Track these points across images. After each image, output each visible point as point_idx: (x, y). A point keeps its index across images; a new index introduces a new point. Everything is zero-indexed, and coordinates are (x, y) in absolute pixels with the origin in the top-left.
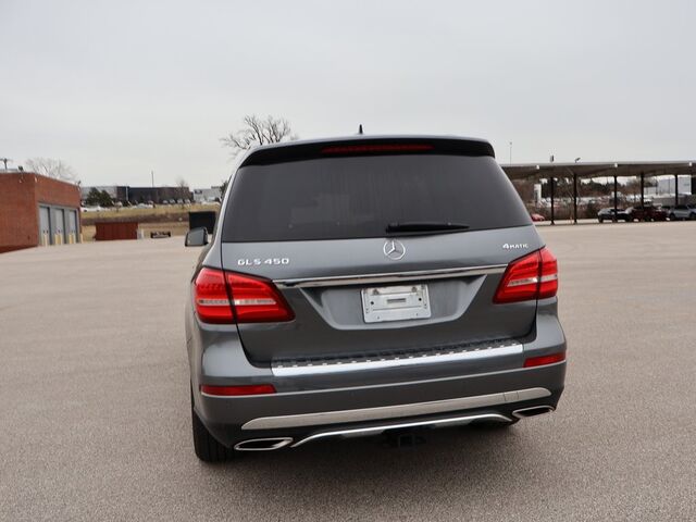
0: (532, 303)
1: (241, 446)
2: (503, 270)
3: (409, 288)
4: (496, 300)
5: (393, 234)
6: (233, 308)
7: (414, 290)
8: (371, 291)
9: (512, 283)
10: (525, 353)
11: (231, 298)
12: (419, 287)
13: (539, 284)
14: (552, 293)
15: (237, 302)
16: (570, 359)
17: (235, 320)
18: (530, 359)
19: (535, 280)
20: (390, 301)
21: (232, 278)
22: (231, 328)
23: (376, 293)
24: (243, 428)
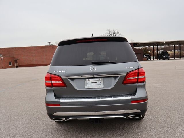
0: (136, 84)
3: (98, 79)
4: (123, 83)
5: (94, 64)
6: (52, 83)
7: (99, 80)
8: (87, 80)
9: (128, 79)
10: (131, 99)
11: (51, 81)
12: (101, 79)
13: (138, 79)
15: (53, 82)
17: (52, 86)
18: (133, 101)
19: (136, 78)
20: (92, 83)
21: (52, 76)
22: (52, 88)
23: (89, 80)
24: (53, 115)
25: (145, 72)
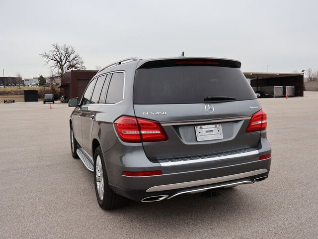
0: (259, 132)
1: (144, 200)
2: (250, 118)
3: (214, 126)
4: (247, 131)
6: (141, 135)
7: (216, 127)
8: (199, 127)
9: (253, 124)
10: (260, 154)
11: (140, 130)
12: (218, 125)
13: (262, 124)
14: (264, 129)
15: (143, 132)
16: (272, 157)
17: (141, 141)
18: (261, 156)
19: (260, 122)
20: (207, 131)
21: (140, 121)
22: (140, 144)
23: (201, 128)
24: (147, 191)
25: (265, 115)
